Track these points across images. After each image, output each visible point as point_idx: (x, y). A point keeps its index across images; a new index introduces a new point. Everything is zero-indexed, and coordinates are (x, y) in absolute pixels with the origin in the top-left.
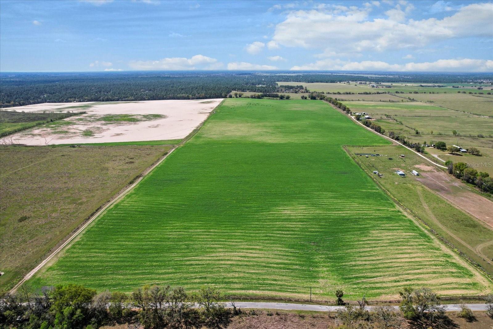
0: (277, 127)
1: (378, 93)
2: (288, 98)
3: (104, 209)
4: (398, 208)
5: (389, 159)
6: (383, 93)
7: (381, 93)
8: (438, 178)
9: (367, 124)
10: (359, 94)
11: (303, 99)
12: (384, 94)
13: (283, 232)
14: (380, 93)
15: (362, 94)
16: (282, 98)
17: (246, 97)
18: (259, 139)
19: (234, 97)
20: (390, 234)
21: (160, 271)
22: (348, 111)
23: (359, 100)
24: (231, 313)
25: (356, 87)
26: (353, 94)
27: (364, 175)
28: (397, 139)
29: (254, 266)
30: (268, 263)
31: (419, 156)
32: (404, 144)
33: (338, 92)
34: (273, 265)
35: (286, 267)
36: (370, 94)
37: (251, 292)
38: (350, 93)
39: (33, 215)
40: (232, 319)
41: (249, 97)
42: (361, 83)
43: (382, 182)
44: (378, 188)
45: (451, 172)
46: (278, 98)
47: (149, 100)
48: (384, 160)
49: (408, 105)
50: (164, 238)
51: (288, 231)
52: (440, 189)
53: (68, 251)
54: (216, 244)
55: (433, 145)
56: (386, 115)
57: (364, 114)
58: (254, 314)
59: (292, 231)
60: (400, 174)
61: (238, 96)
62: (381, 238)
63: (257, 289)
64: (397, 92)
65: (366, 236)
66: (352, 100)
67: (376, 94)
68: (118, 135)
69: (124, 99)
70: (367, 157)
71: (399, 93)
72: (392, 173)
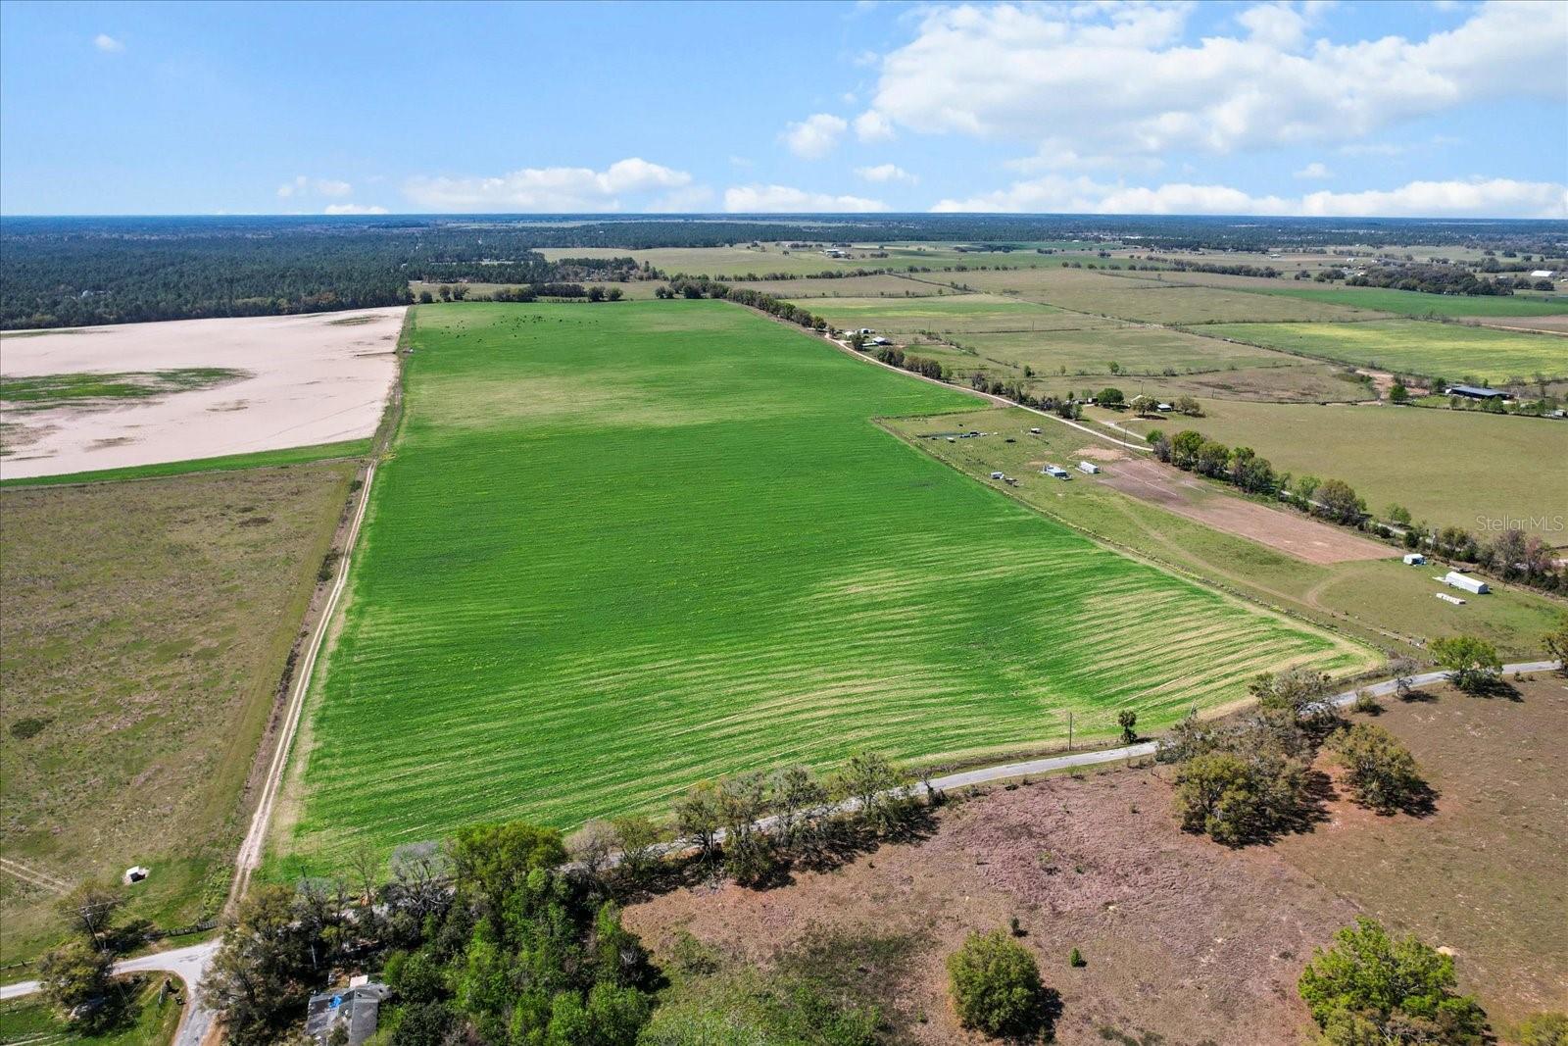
0: (650, 383)
1: (862, 274)
2: (615, 296)
3: (310, 656)
4: (1103, 547)
5: (1009, 441)
6: (876, 272)
7: (871, 274)
8: (1140, 472)
9: (892, 358)
10: (808, 277)
11: (662, 297)
12: (877, 276)
13: (889, 633)
14: (866, 274)
15: (816, 277)
16: (596, 296)
17: (479, 300)
18: (621, 419)
19: (438, 301)
20: (1130, 599)
21: (661, 766)
22: (821, 326)
23: (824, 296)
24: (924, 806)
25: (787, 257)
26: (792, 277)
27: (975, 486)
28: (997, 391)
29: (887, 708)
30: (913, 699)
31: (1075, 429)
32: (1021, 403)
33: (750, 275)
34: (926, 701)
35: (957, 699)
36: (839, 276)
37: (930, 758)
38: (783, 277)
39: (56, 711)
40: (935, 815)
41: (489, 300)
42: (797, 246)
43: (1027, 496)
44: (1024, 510)
45: (1165, 459)
46: (586, 299)
47: (120, 321)
48: (996, 445)
49: (958, 303)
50: (586, 696)
51: (896, 628)
52: (1162, 498)
53: (308, 778)
54: (749, 683)
55: (1090, 400)
56: (923, 333)
57: (866, 332)
58: (976, 795)
59: (906, 626)
60: (1057, 475)
61: (451, 296)
62: (1116, 611)
63: (937, 750)
64: (912, 270)
65: (1081, 612)
66: (806, 297)
67: (858, 278)
68: (110, 443)
69: (9, 322)
70: (952, 442)
71: (917, 271)
72: (1033, 472)
